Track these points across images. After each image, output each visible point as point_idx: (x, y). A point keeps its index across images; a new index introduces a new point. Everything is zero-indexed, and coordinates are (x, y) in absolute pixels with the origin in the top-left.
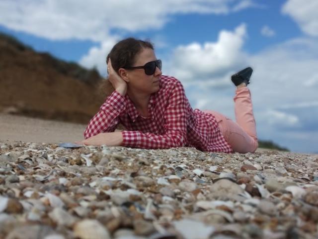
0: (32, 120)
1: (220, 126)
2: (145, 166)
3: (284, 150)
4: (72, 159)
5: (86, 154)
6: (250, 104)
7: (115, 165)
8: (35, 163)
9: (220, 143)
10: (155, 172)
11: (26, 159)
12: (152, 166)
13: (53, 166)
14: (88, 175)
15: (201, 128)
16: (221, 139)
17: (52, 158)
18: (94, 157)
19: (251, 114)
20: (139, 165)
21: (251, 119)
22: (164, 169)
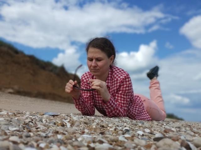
0: (23, 98)
1: (144, 103)
2: (104, 128)
3: (182, 119)
4: (58, 122)
5: (65, 120)
6: (159, 91)
7: (85, 127)
8: (35, 124)
9: (144, 114)
10: (111, 132)
11: (29, 122)
12: (109, 128)
13: (48, 127)
14: (71, 133)
15: (135, 106)
16: (145, 111)
17: (45, 122)
18: (71, 121)
19: (160, 97)
20: (101, 127)
21: (161, 100)
22: (117, 130)
